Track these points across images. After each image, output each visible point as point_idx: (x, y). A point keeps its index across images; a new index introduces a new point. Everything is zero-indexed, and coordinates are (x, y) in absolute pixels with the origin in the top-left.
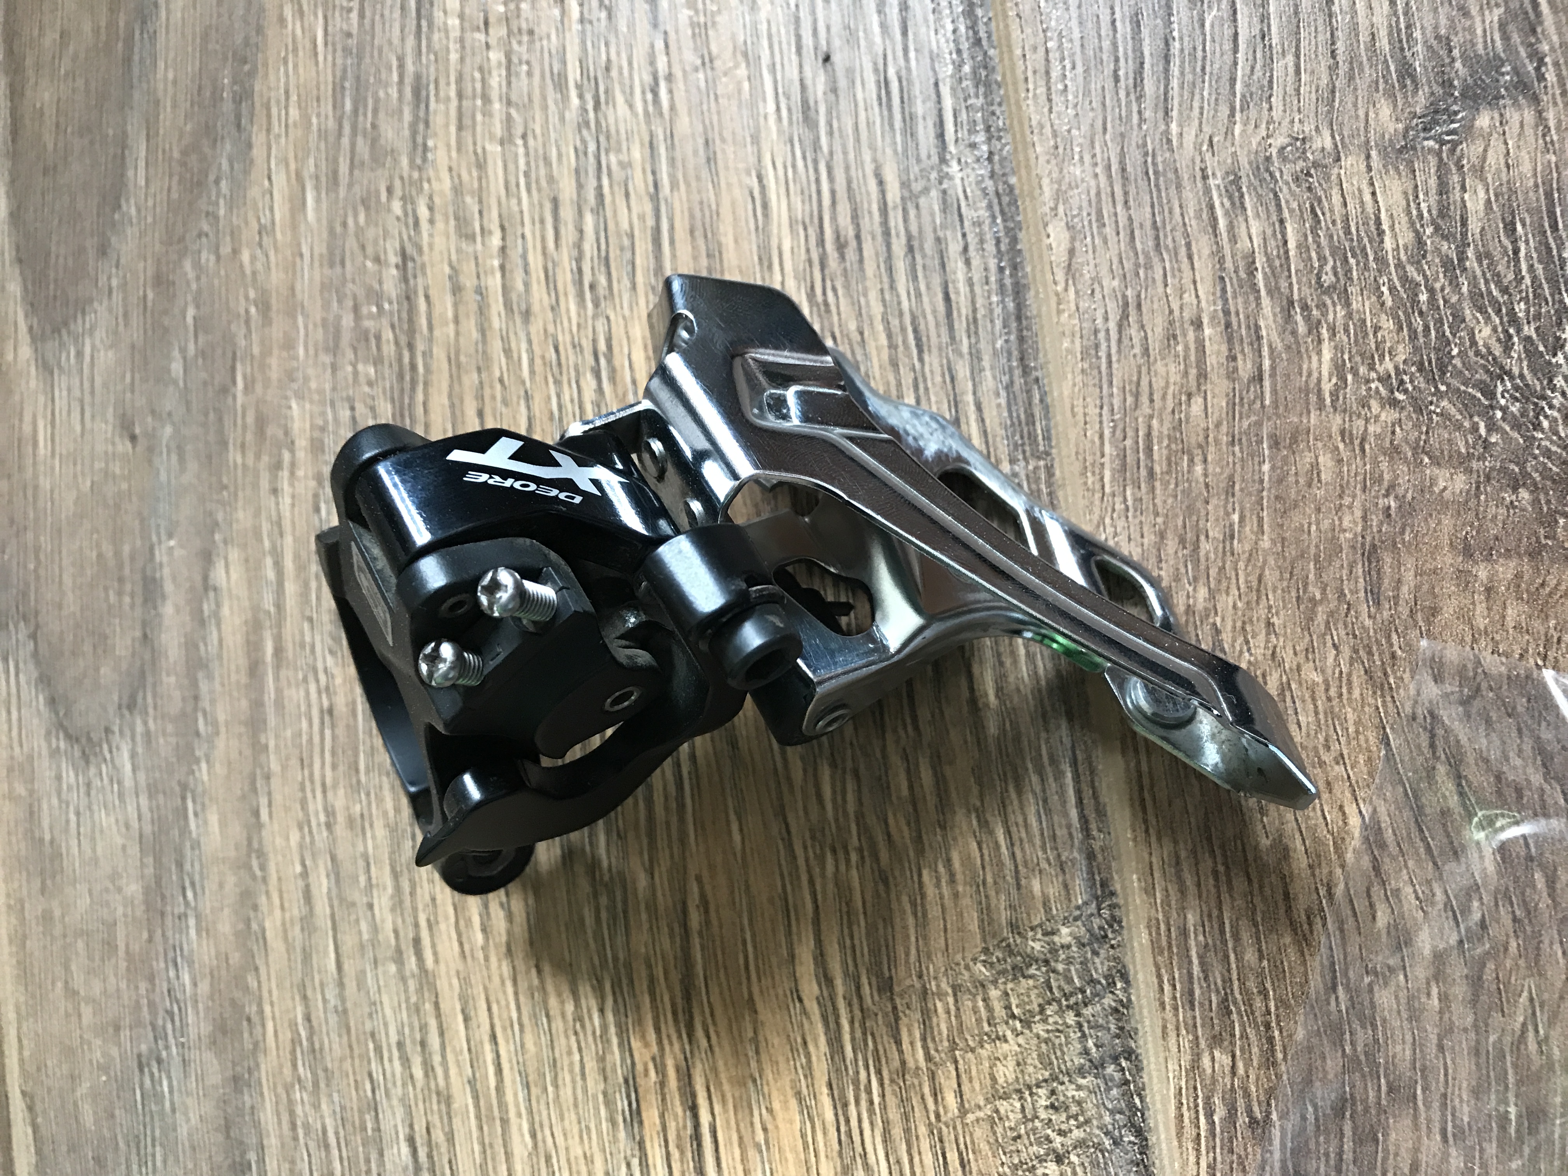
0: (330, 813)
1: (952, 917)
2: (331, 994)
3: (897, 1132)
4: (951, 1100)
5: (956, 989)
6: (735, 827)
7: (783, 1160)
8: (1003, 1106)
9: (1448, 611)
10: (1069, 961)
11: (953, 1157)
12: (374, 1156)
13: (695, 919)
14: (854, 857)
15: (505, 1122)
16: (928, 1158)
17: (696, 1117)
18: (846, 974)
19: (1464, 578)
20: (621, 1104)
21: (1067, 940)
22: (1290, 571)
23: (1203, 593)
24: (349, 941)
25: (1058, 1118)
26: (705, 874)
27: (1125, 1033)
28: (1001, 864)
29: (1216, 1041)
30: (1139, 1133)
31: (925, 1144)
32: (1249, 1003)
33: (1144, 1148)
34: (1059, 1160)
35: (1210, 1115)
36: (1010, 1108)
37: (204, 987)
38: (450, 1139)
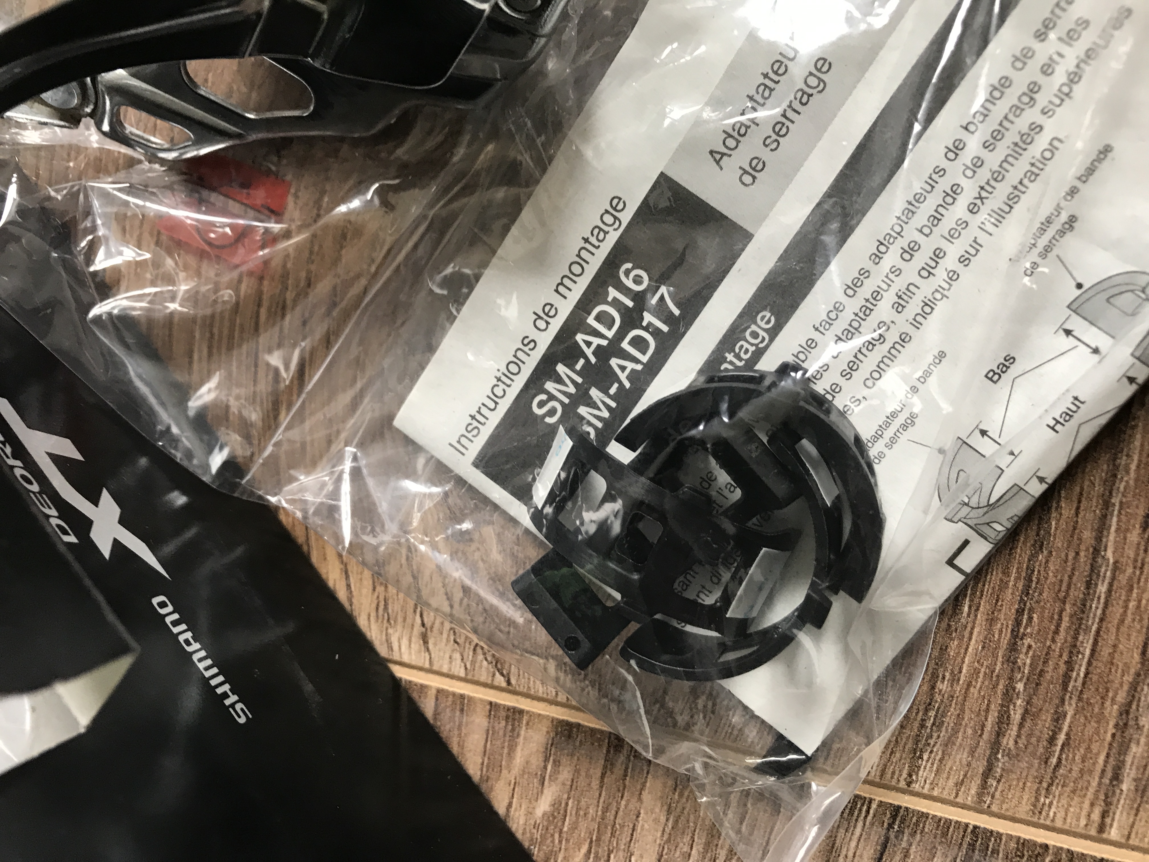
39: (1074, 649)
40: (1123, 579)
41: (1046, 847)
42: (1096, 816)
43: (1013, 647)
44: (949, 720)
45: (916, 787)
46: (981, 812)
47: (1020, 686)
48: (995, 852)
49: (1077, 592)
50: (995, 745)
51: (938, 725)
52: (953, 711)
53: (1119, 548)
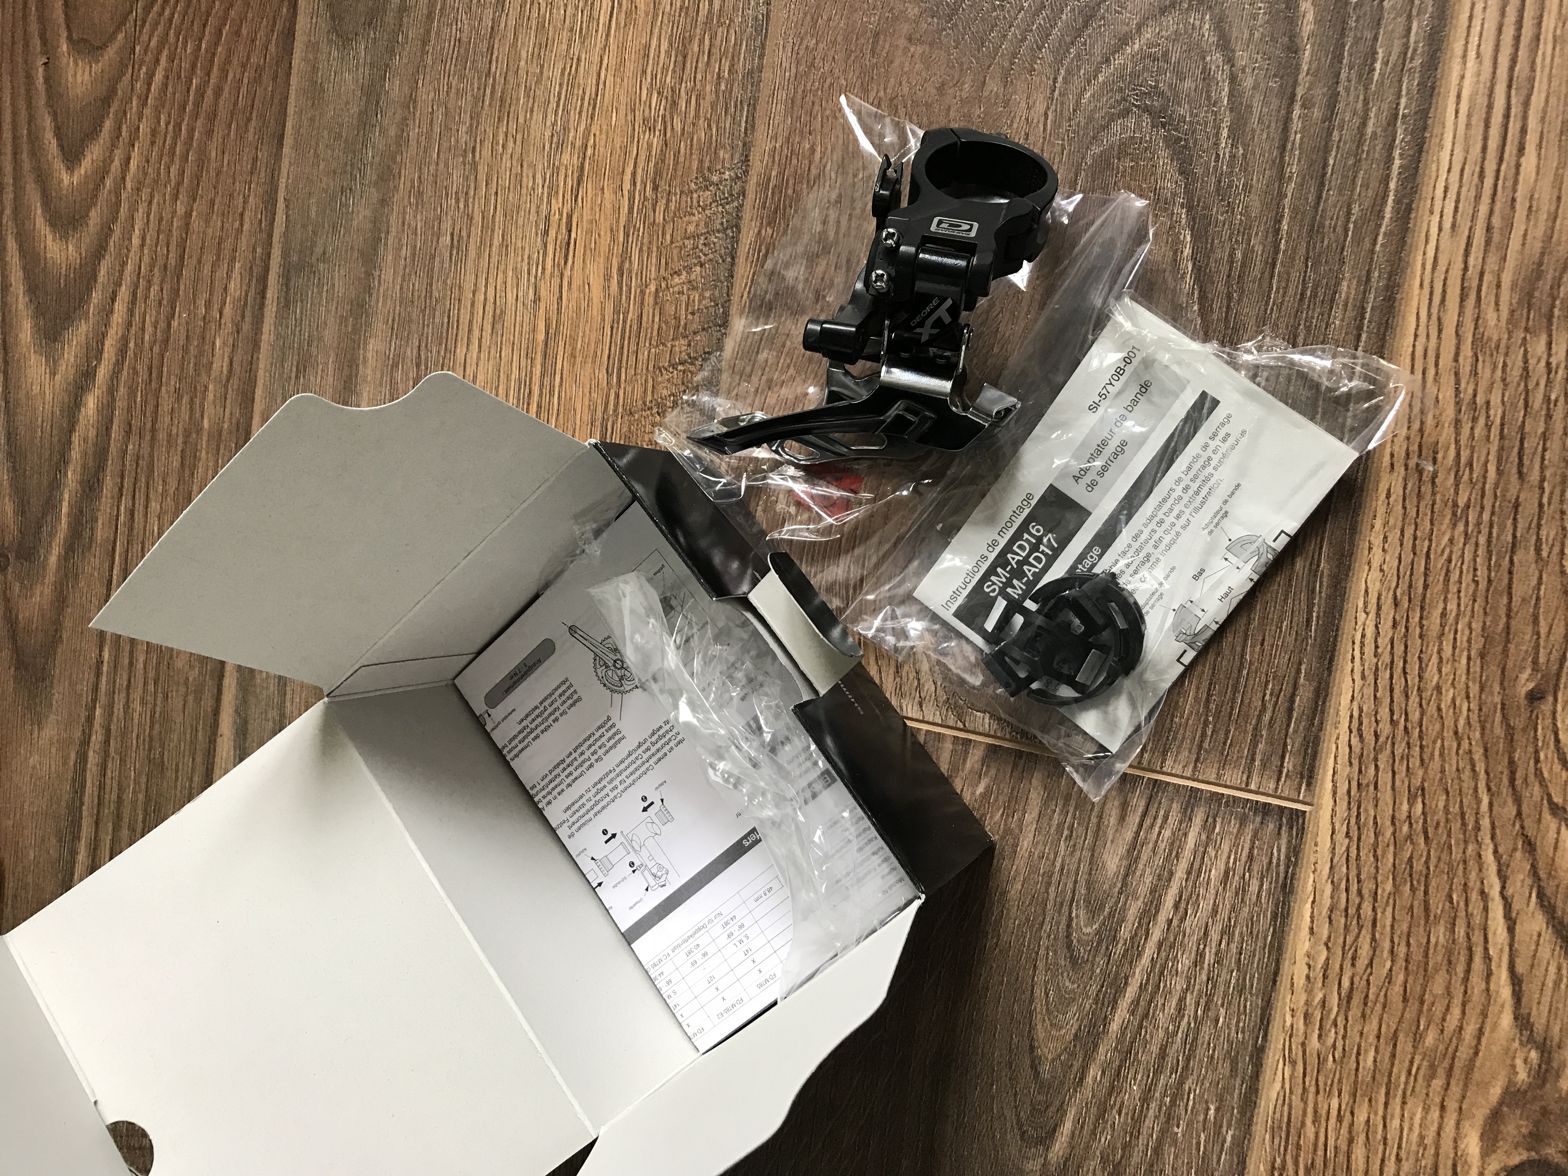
0: (450, 87)
1: (687, 164)
2: (432, 168)
3: (645, 248)
4: (668, 237)
5: (682, 192)
6: (614, 114)
7: (600, 256)
8: (687, 242)
9: (897, 62)
10: (726, 186)
11: (663, 261)
12: (435, 239)
13: (589, 152)
14: (657, 133)
15: (493, 231)
16: (654, 260)
17: (570, 236)
18: (642, 181)
19: (906, 50)
20: (542, 226)
21: (727, 177)
22: (846, 38)
23: (814, 41)
24: (445, 145)
25: (706, 250)
26: (598, 133)
27: (739, 218)
28: (711, 143)
29: (769, 224)
30: (733, 258)
31: (654, 254)
32: (784, 210)
33: (733, 264)
34: (701, 266)
35: (759, 252)
36: (689, 243)
37: (377, 159)
38: (469, 236)
39: (1233, 700)
40: (1253, 668)
41: (1223, 795)
42: (1244, 778)
43: (1208, 701)
44: (1180, 737)
45: (1165, 769)
46: (1194, 780)
47: (1211, 719)
48: (1200, 799)
49: (1234, 675)
50: (1200, 747)
51: (1175, 739)
52: (1181, 732)
53: (1251, 655)
